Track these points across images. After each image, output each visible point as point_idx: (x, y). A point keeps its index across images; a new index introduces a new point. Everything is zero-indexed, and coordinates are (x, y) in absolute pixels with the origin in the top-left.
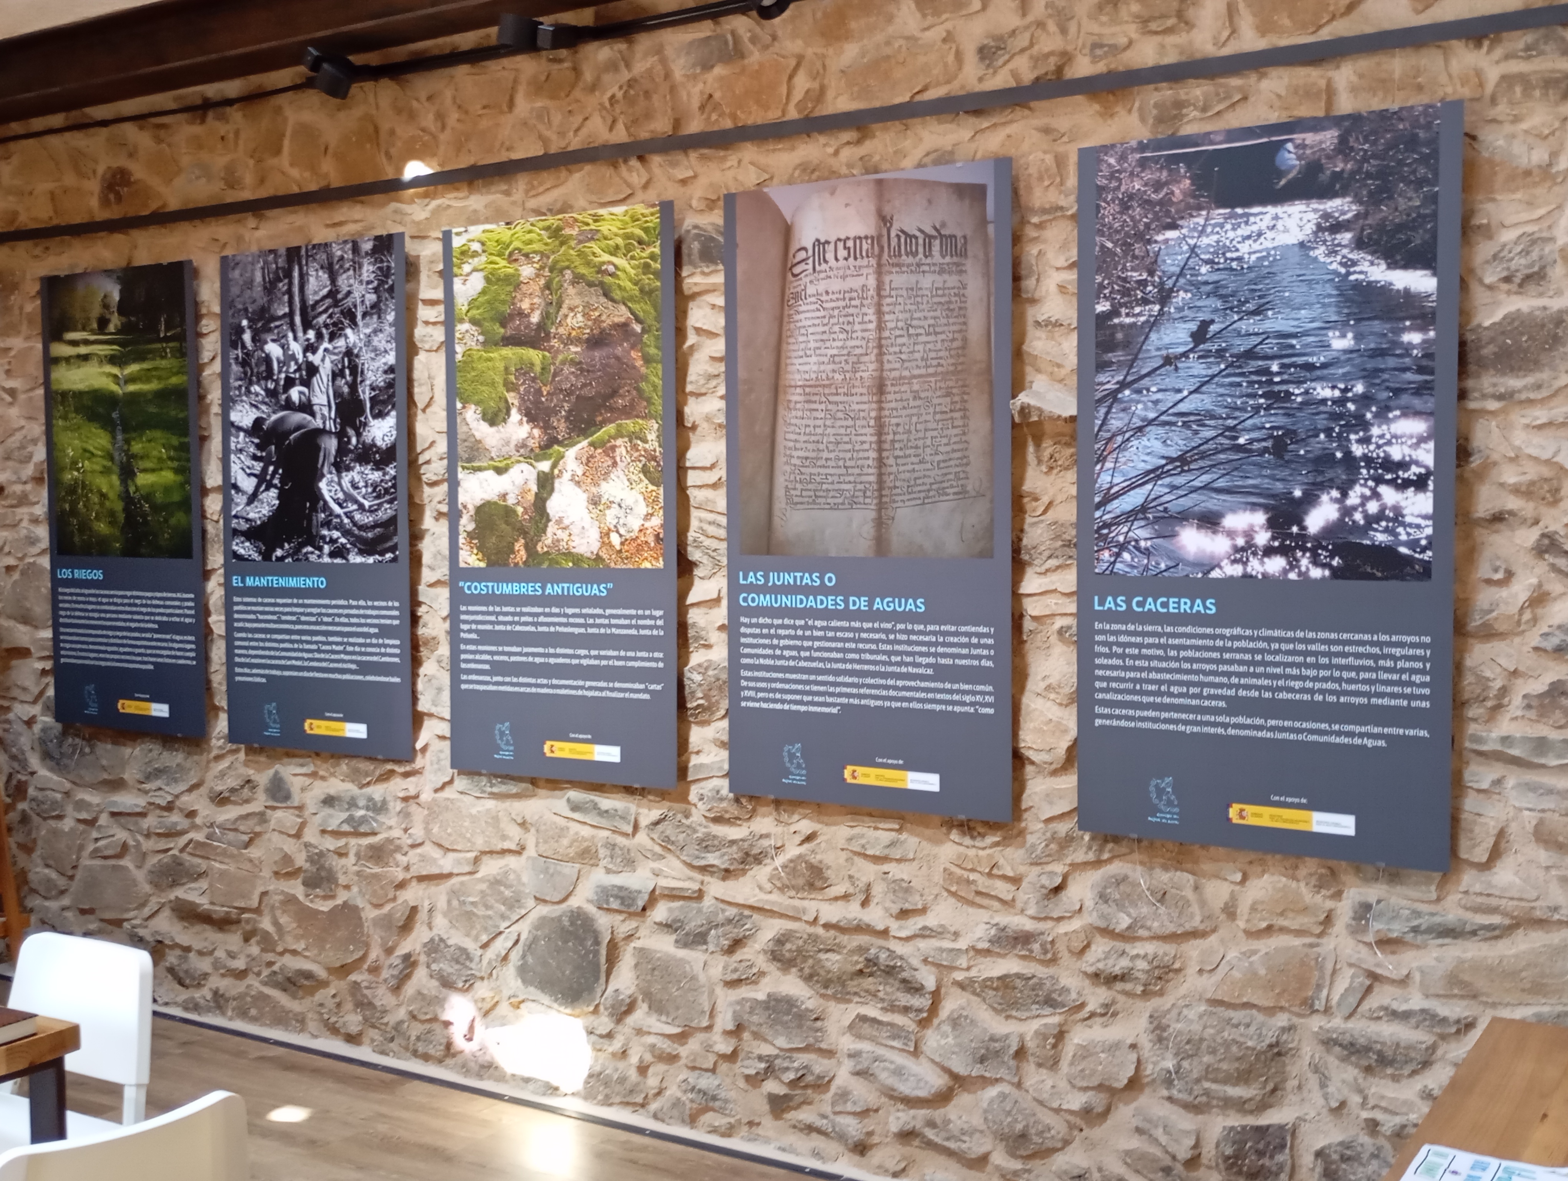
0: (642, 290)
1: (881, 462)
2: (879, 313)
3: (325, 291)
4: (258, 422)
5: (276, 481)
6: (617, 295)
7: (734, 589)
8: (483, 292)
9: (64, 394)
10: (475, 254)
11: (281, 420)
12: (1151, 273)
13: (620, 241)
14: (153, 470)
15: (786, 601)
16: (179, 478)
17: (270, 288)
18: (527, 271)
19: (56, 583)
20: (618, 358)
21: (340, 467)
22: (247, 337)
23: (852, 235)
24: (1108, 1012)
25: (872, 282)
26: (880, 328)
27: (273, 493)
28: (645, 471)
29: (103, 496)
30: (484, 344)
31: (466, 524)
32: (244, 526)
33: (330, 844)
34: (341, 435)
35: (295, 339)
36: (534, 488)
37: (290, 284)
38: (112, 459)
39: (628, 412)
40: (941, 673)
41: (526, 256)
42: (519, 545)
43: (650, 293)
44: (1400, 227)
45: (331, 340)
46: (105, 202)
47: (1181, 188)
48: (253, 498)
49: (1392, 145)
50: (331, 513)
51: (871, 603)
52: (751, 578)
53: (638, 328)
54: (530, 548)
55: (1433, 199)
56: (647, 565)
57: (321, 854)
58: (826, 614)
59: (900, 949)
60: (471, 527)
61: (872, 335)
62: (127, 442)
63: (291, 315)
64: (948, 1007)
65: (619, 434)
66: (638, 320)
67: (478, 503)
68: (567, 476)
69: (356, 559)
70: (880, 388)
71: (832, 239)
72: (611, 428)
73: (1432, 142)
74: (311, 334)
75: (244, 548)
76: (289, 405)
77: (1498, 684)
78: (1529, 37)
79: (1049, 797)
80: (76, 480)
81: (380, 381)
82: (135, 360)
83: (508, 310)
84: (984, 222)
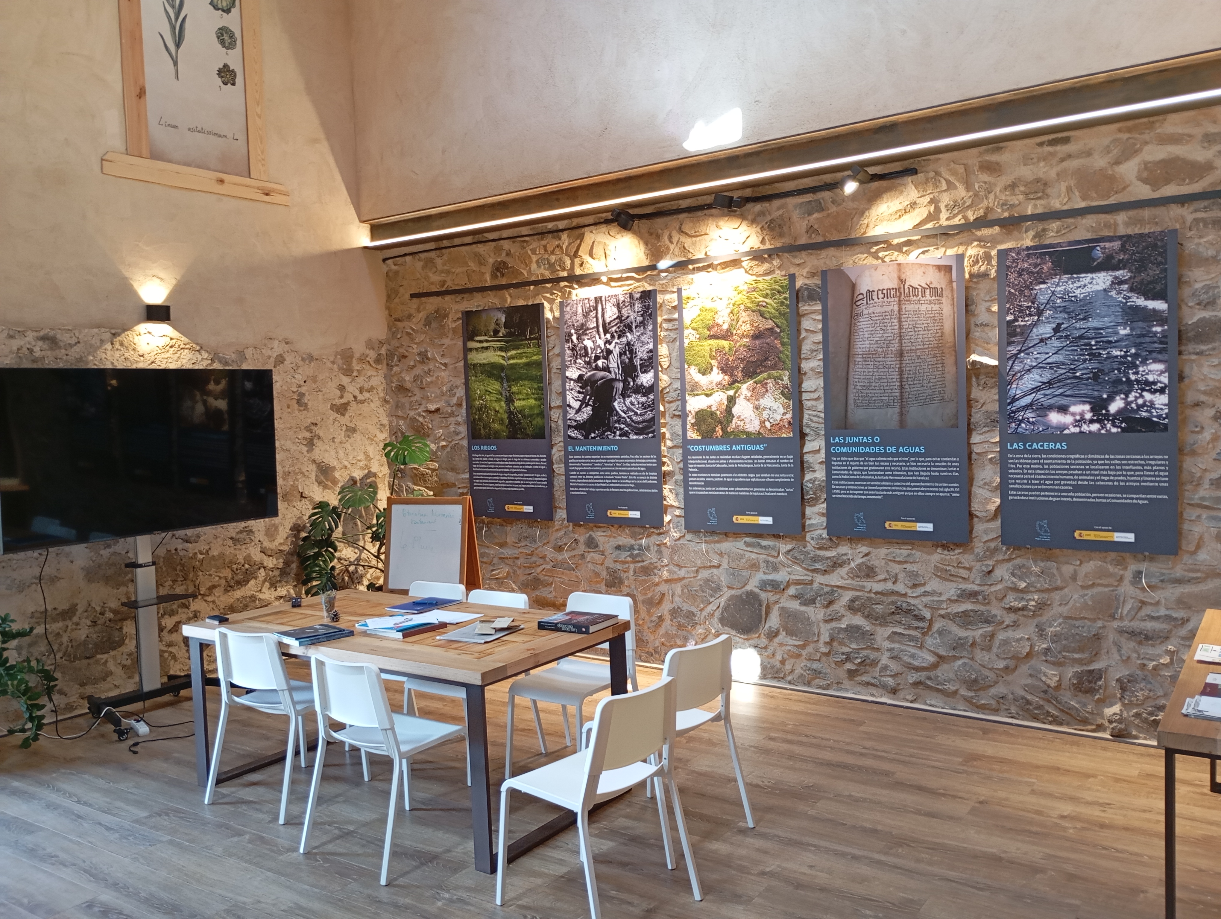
0: (780, 313)
1: (902, 387)
2: (900, 321)
3: (615, 316)
4: (580, 377)
5: (591, 403)
6: (767, 315)
7: (828, 445)
8: (699, 316)
9: (475, 365)
11: (593, 375)
12: (1033, 303)
13: (768, 291)
14: (524, 399)
15: (855, 450)
16: (537, 403)
17: (586, 315)
18: (721, 306)
19: (471, 452)
20: (768, 344)
21: (624, 395)
22: (574, 338)
23: (886, 288)
24: (1015, 625)
25: (896, 308)
26: (900, 328)
27: (589, 408)
28: (782, 393)
29: (496, 411)
30: (699, 338)
31: (691, 419)
32: (574, 424)
33: (619, 566)
34: (625, 381)
35: (600, 338)
36: (726, 403)
37: (597, 313)
38: (501, 394)
39: (774, 367)
40: (932, 479)
42: (718, 428)
43: (784, 314)
44: (1150, 282)
45: (619, 338)
46: (494, 276)
47: (1047, 266)
48: (578, 411)
49: (1145, 248)
50: (620, 416)
51: (897, 449)
52: (837, 440)
53: (778, 330)
54: (724, 430)
55: (1165, 270)
56: (785, 436)
57: (615, 572)
58: (875, 455)
59: (912, 601)
60: (693, 421)
61: (896, 331)
62: (510, 387)
63: (598, 327)
64: (937, 626)
65: (769, 378)
66: (778, 326)
67: (697, 410)
68: (742, 397)
69: (633, 437)
70: (901, 354)
71: (876, 290)
72: (765, 375)
73: (1164, 246)
74: (608, 336)
75: (573, 433)
76: (597, 368)
77: (1198, 475)
78: (1206, 203)
79: (986, 532)
80: (482, 405)
81: (645, 356)
82: (513, 349)
83: (711, 323)
84: (951, 281)
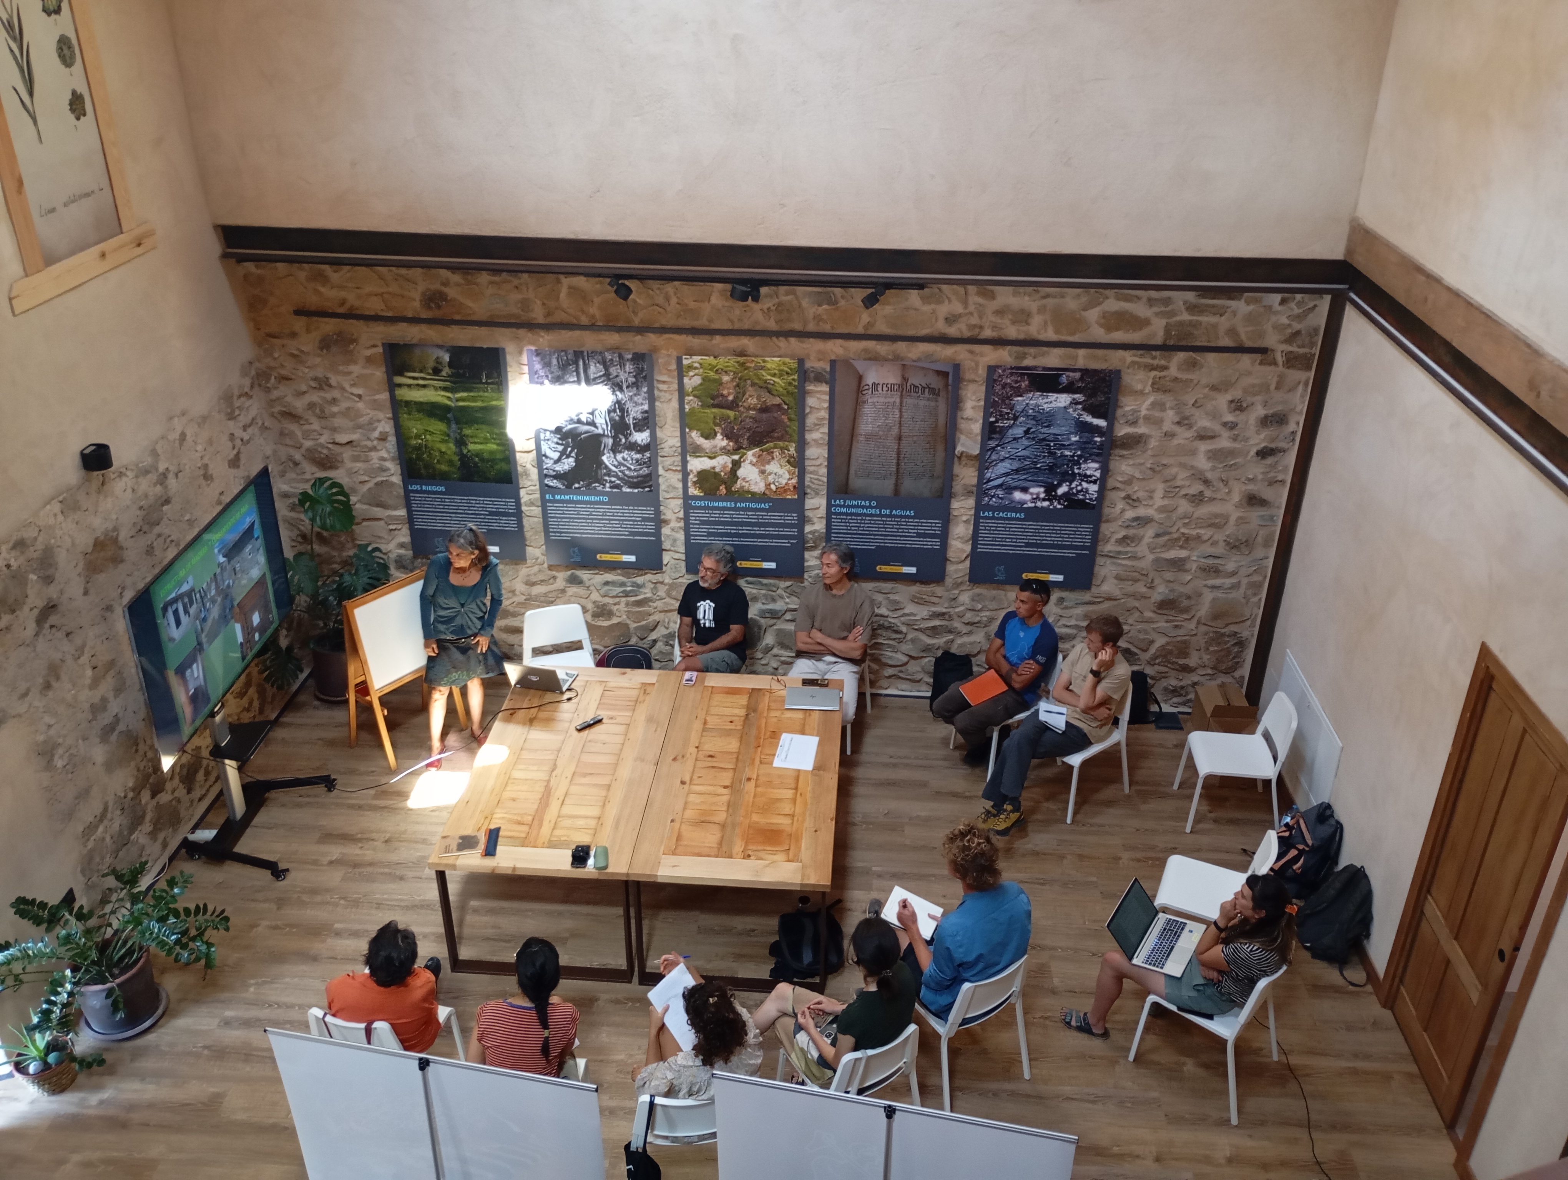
0: (788, 392)
1: (898, 464)
2: (901, 411)
3: (601, 374)
5: (573, 454)
6: (775, 393)
7: (829, 506)
8: (701, 385)
9: (407, 403)
10: (696, 368)
11: (575, 428)
12: (1011, 410)
13: (776, 372)
14: (481, 443)
15: (854, 510)
16: (497, 447)
17: (563, 368)
18: (726, 378)
19: (407, 492)
20: (774, 418)
21: (615, 451)
23: (890, 383)
24: (970, 633)
25: (898, 400)
26: (901, 417)
27: (571, 459)
28: (788, 462)
29: (443, 453)
30: (702, 406)
31: (692, 478)
32: (552, 473)
33: (607, 600)
34: (615, 438)
36: (730, 466)
37: (578, 368)
38: (448, 435)
39: (780, 439)
40: (919, 535)
41: (726, 372)
42: (722, 488)
43: (792, 394)
44: (1097, 406)
46: (426, 307)
47: (1024, 384)
48: (558, 461)
49: (1096, 380)
50: (610, 470)
51: (891, 512)
52: (838, 502)
53: (786, 407)
54: (728, 489)
55: (1108, 397)
56: (789, 497)
57: (604, 605)
58: (871, 515)
59: (892, 620)
60: (695, 479)
61: (897, 420)
62: (461, 429)
64: (909, 637)
65: (775, 447)
66: (785, 403)
67: (699, 469)
68: (747, 462)
69: (626, 490)
70: (900, 438)
71: (881, 383)
72: (771, 444)
73: (1110, 380)
76: (580, 422)
77: (1108, 536)
78: (1141, 352)
79: (956, 571)
80: (420, 444)
81: (640, 416)
82: (463, 391)
83: (715, 393)
84: (947, 385)
